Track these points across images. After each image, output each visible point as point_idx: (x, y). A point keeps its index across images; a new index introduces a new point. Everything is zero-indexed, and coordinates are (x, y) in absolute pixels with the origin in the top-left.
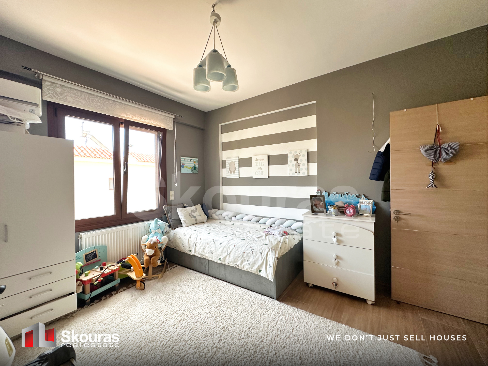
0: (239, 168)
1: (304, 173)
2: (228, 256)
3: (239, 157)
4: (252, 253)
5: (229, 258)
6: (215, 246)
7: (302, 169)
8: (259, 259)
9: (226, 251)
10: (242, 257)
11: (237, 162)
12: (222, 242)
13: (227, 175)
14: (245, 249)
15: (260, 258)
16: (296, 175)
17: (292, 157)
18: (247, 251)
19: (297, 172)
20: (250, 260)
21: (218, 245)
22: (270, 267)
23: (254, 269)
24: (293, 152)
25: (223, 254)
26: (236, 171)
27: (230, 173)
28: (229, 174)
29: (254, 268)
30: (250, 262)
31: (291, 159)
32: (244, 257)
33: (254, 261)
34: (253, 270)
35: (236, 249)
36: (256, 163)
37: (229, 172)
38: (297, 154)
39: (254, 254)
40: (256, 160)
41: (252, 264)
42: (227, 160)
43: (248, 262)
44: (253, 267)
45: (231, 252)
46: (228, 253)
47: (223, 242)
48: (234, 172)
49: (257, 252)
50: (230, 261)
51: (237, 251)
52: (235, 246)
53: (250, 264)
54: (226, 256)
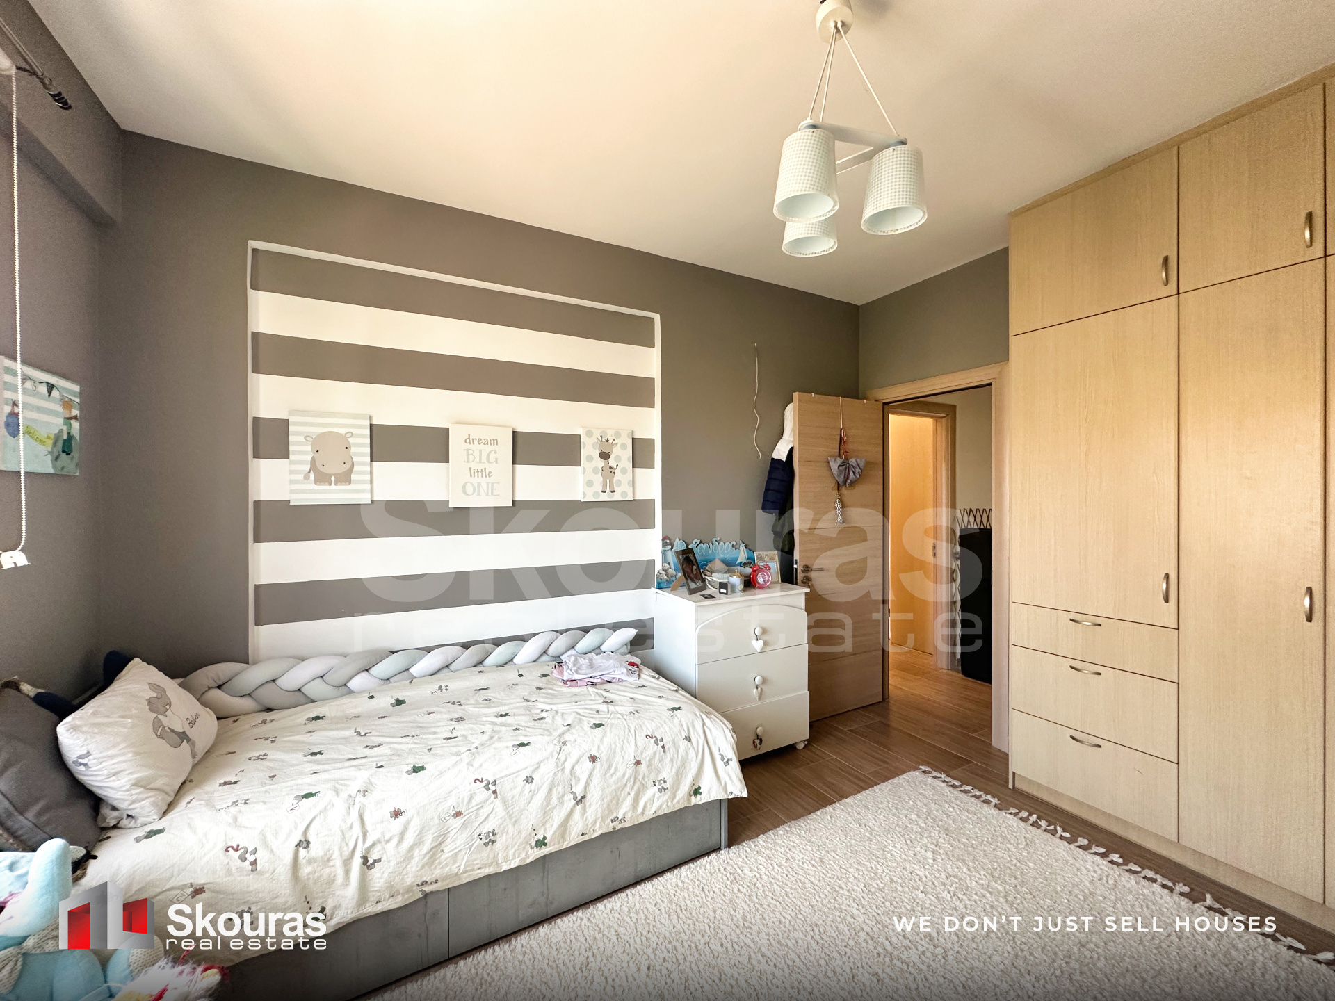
0: (371, 465)
1: (624, 494)
2: (579, 807)
3: (370, 418)
4: (664, 751)
5: (583, 814)
6: (505, 802)
7: (619, 483)
8: (690, 758)
9: (563, 796)
10: (635, 778)
11: (362, 436)
12: (533, 772)
13: (292, 492)
14: (636, 751)
15: (692, 753)
16: (604, 498)
17: (594, 445)
18: (644, 755)
19: (608, 490)
20: (663, 775)
21: (519, 789)
22: (727, 763)
23: (681, 796)
24: (597, 434)
25: (555, 813)
26: (353, 477)
27: (317, 481)
28: (314, 486)
29: (679, 792)
30: (665, 782)
31: (589, 450)
32: (640, 778)
33: (678, 771)
34: (678, 802)
35: (605, 766)
36: (467, 450)
37: (307, 477)
38: (607, 441)
39: (671, 752)
40: (469, 440)
41: (672, 787)
42: (291, 419)
43: (658, 787)
44: (676, 791)
45: (586, 788)
46: (575, 798)
47: (538, 768)
48: (345, 478)
49: (676, 740)
50: (590, 820)
51: (612, 771)
52: (593, 759)
53: (665, 789)
54: (572, 810)
